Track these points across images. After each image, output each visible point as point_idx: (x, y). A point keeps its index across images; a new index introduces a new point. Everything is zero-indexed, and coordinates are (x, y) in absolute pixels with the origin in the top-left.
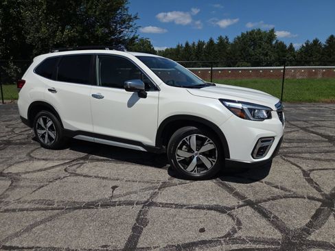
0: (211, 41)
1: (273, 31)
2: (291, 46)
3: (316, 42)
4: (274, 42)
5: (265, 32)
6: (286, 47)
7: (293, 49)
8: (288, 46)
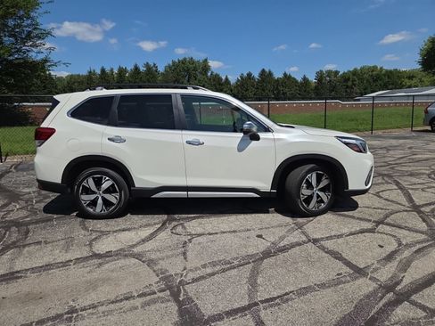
0: (136, 68)
1: (206, 60)
2: (227, 79)
6: (222, 79)
8: (224, 78)
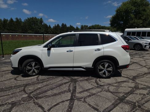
3: (58, 25)
4: (43, 24)
5: (38, 19)
7: (51, 27)
